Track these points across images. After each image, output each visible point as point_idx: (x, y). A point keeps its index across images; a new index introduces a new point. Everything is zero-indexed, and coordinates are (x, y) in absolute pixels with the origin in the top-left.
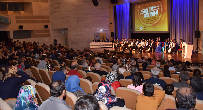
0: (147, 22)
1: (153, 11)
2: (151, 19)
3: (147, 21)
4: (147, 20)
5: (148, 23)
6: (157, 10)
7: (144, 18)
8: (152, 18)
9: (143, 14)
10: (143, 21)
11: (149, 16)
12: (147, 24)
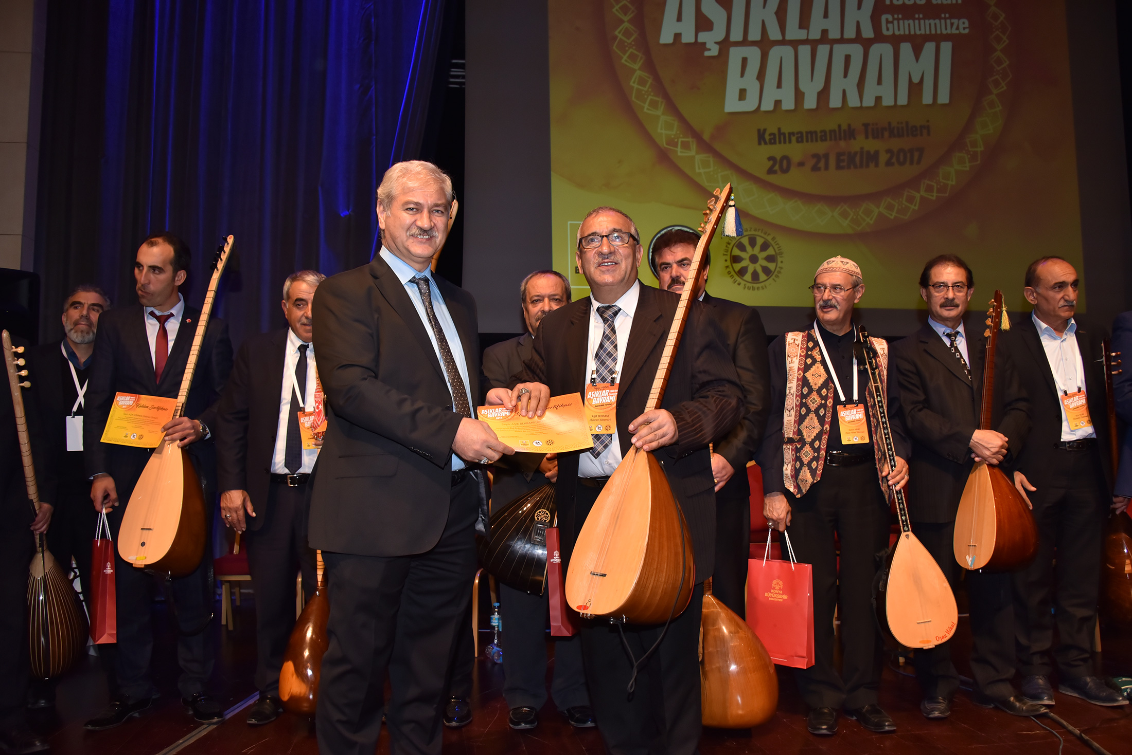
0: (781, 165)
1: (879, 37)
2: (850, 134)
3: (778, 150)
4: (780, 137)
5: (794, 179)
6: (938, 39)
7: (732, 104)
8: (874, 131)
9: (711, 40)
10: (706, 147)
11: (824, 95)
12: (788, 193)
